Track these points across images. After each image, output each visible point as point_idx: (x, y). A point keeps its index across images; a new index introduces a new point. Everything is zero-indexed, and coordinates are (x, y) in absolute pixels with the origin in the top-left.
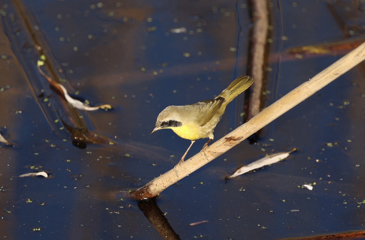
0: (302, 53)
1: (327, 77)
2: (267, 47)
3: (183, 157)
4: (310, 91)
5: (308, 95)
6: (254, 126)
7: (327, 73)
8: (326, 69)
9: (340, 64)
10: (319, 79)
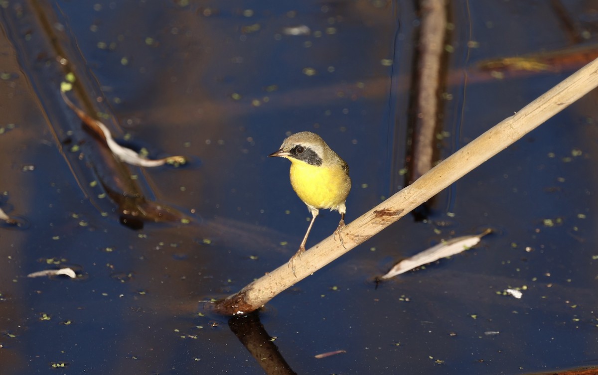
0: (504, 68)
1: (545, 109)
2: (445, 59)
3: (303, 243)
4: (515, 132)
5: (512, 138)
6: (423, 191)
7: (544, 102)
8: (543, 96)
9: (566, 87)
10: (531, 113)
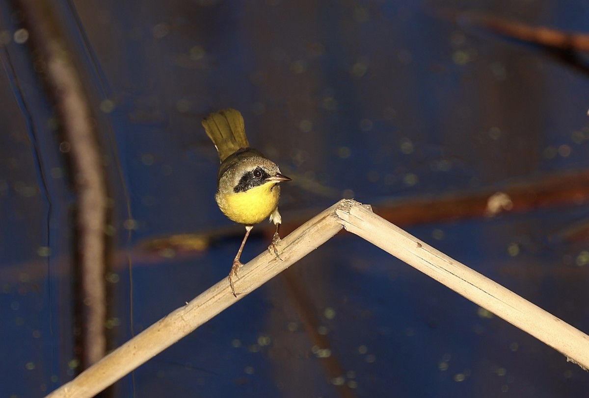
1: (219, 299)
2: (108, 242)
3: (237, 257)
4: (187, 325)
5: (184, 331)
6: (85, 388)
7: (218, 292)
8: (217, 285)
9: (243, 276)
10: (204, 303)
